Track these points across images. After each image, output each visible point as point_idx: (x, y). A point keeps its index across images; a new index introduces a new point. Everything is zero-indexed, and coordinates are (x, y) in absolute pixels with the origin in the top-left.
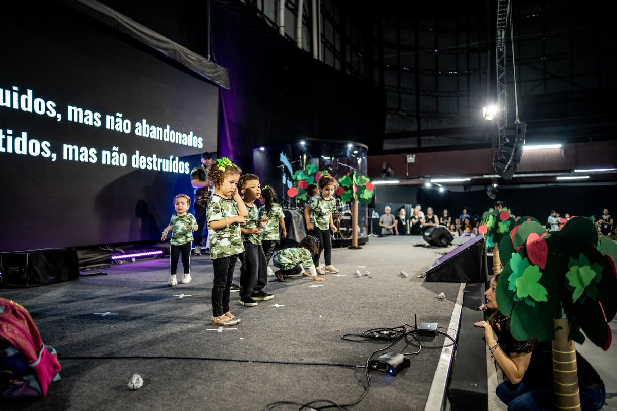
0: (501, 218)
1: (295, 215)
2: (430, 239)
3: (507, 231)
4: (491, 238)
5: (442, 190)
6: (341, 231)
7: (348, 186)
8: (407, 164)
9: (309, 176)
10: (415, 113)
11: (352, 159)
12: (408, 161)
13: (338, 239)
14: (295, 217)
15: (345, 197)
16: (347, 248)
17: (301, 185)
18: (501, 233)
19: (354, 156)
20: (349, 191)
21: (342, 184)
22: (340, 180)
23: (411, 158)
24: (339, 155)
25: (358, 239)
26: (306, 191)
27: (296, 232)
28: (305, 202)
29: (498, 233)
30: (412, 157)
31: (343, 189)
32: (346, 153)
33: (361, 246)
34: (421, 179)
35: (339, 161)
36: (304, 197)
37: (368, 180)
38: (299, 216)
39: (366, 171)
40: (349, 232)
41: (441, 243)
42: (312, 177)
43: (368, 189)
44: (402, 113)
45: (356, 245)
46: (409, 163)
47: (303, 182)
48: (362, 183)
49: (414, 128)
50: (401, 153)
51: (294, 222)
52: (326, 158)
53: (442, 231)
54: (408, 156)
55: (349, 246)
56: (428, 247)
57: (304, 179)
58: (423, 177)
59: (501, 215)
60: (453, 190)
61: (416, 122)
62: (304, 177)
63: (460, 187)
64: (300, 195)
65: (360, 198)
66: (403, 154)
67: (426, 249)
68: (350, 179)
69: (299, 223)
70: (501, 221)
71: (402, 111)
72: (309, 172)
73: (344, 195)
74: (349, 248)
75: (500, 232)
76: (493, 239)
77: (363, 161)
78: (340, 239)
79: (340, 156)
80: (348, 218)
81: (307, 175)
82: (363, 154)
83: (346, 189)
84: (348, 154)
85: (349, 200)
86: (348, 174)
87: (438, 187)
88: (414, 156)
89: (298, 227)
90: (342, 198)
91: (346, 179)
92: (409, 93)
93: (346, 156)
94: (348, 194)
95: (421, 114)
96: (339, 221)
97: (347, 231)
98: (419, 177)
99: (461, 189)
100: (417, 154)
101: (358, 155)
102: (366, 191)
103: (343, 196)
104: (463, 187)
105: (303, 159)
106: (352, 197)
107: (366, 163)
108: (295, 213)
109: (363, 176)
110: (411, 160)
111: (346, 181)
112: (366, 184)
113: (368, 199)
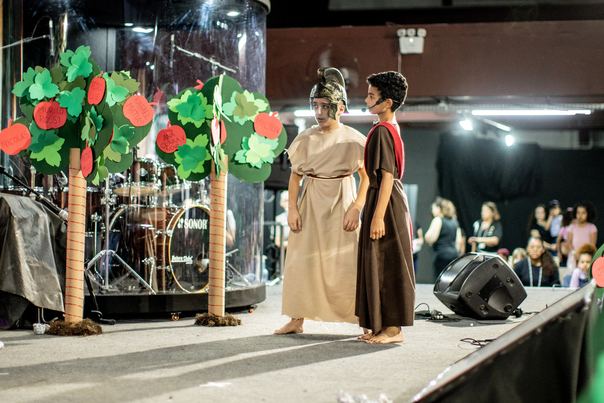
1: (23, 214)
2: (455, 296)
5: (510, 141)
6: (176, 265)
7: (198, 125)
8: (400, 58)
9: (70, 87)
11: (216, 35)
12: (404, 49)
13: (164, 292)
14: (22, 221)
15: (187, 157)
16: (193, 321)
19: (224, 26)
20: (201, 140)
21: (179, 118)
22: (173, 104)
23: (411, 40)
24: (175, 22)
25: (228, 294)
26: (60, 135)
27: (25, 268)
28: (55, 170)
31: (182, 132)
32: (198, 17)
33: (237, 316)
34: (442, 104)
35: (177, 43)
36: (51, 155)
37: (262, 105)
38: (37, 216)
39: (260, 75)
40: (201, 270)
42: (79, 93)
43: (260, 135)
45: (221, 313)
46: (403, 56)
47: (49, 104)
48: (242, 115)
50: (382, 23)
51: (18, 234)
52: (139, 30)
53: (490, 273)
54: (402, 32)
55: (200, 315)
56: (446, 319)
57: (51, 95)
58: (448, 101)
60: (548, 140)
63: (567, 135)
64: (39, 148)
65: (237, 163)
66: (389, 26)
67: (440, 326)
68: (205, 100)
69: (38, 239)
72: (71, 76)
73: (185, 151)
74: (199, 323)
77: (252, 44)
78: (174, 292)
79: (180, 27)
80: (201, 224)
81: (64, 84)
82: (254, 22)
83: (191, 131)
84: (204, 20)
85: (200, 169)
86: (201, 84)
87: (497, 130)
88: (422, 32)
89: (33, 253)
90: (178, 159)
91: (190, 100)
93: (196, 26)
94: (197, 148)
96: (170, 233)
97: (195, 268)
98: (438, 101)
99: (569, 141)
100: (429, 26)
101: (236, 25)
102: (254, 140)
103: (181, 156)
104: (576, 134)
105: (58, 32)
106: (208, 158)
107: (262, 49)
108: (23, 207)
109: (246, 92)
110: (412, 45)
111: (190, 107)
112: (257, 118)
113: (259, 166)
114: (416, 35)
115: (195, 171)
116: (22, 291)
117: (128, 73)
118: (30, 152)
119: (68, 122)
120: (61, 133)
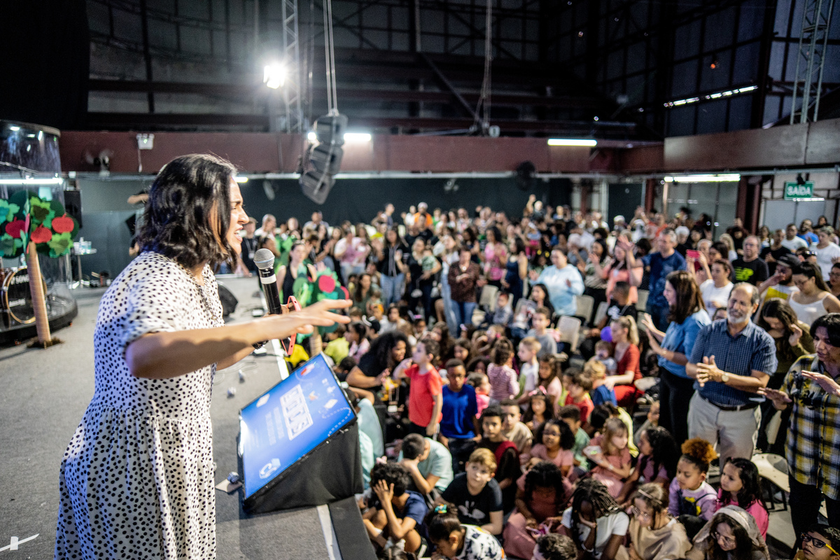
8: (139, 152)
10: (141, 48)
12: (141, 147)
13: (10, 328)
23: (145, 141)
30: (148, 138)
44: (117, 44)
46: (142, 150)
49: (140, 74)
54: (139, 136)
61: (144, 63)
66: (131, 133)
71: (116, 39)
88: (152, 136)
92: (127, 10)
95: (151, 51)
96: (6, 289)
100: (156, 133)
110: (146, 144)
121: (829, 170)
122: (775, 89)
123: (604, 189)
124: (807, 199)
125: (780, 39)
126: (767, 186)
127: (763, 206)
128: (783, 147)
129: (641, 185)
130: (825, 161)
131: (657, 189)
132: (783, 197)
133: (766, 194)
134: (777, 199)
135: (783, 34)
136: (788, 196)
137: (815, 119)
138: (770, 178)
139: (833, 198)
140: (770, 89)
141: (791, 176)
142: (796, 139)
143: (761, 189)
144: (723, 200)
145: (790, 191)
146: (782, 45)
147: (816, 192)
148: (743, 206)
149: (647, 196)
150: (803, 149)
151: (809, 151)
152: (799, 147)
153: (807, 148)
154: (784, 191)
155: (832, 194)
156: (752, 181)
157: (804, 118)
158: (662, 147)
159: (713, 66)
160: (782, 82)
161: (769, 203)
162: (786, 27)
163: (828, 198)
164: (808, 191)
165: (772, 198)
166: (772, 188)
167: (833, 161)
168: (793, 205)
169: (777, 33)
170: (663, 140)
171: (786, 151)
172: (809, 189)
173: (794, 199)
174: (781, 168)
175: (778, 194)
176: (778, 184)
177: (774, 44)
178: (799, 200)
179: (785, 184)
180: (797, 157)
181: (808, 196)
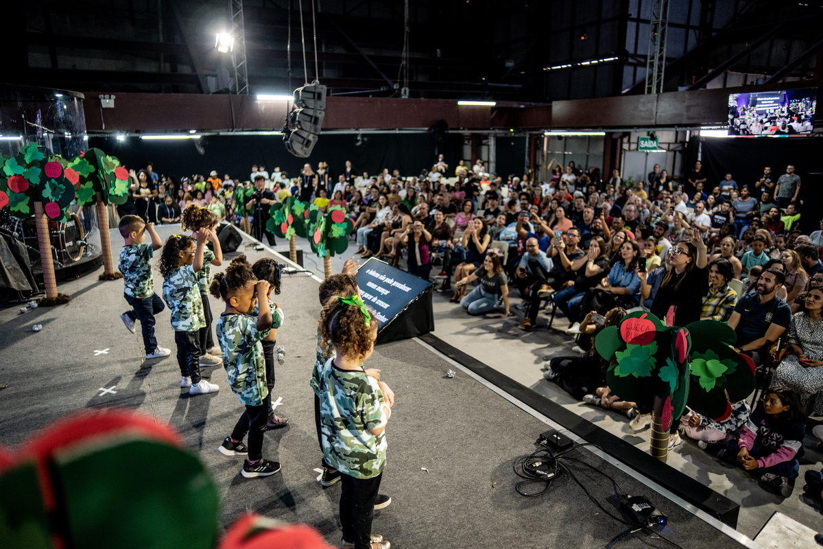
0: (333, 219)
3: (344, 235)
4: (324, 244)
6: (67, 248)
7: (86, 176)
8: (101, 110)
9: (29, 166)
12: (104, 105)
13: (70, 265)
15: (82, 194)
16: (95, 279)
17: (13, 186)
18: (334, 238)
20: (89, 184)
23: (107, 101)
26: (27, 195)
27: (7, 271)
28: (26, 216)
29: (330, 237)
36: (23, 207)
37: (117, 164)
41: (228, 248)
42: (37, 170)
43: (119, 179)
45: (113, 271)
46: (103, 109)
47: (17, 178)
48: (108, 169)
50: (89, 91)
54: (101, 96)
57: (18, 172)
59: (333, 215)
62: (21, 170)
64: (15, 204)
65: (110, 195)
66: (93, 93)
68: (88, 162)
69: (5, 252)
70: (334, 223)
72: (28, 159)
73: (81, 191)
74: (102, 279)
75: (334, 236)
76: (326, 246)
78: (74, 264)
81: (25, 165)
83: (83, 180)
85: (90, 200)
88: (113, 97)
90: (77, 196)
91: (80, 163)
94: (87, 189)
96: (63, 232)
97: (74, 246)
100: (116, 94)
102: (117, 182)
103: (79, 194)
106: (94, 193)
109: (108, 156)
110: (108, 103)
111: (81, 167)
112: (116, 170)
113: (122, 195)
114: (110, 98)
115: (88, 201)
116: (10, 285)
117: (60, 156)
118: (9, 207)
119: (30, 187)
120: (27, 193)
121: (671, 129)
122: (630, 60)
123: (492, 142)
124: (654, 151)
125: (633, 20)
126: (625, 140)
127: (623, 156)
128: (641, 111)
129: (525, 137)
130: (669, 122)
131: (538, 142)
132: (637, 149)
133: (625, 146)
134: (633, 150)
135: (634, 16)
136: (641, 148)
137: (661, 91)
138: (628, 134)
139: (672, 150)
140: (627, 60)
141: (643, 133)
142: (649, 105)
143: (622, 143)
144: (593, 151)
145: (643, 144)
146: (634, 24)
147: (660, 145)
148: (608, 157)
149: (529, 147)
150: (654, 113)
151: (658, 114)
152: (651, 111)
153: (657, 112)
154: (638, 144)
155: (672, 147)
156: (615, 136)
157: (654, 89)
158: (550, 108)
159: (583, 38)
160: (635, 55)
161: (627, 153)
162: (637, 10)
163: (668, 150)
164: (654, 144)
165: (629, 150)
166: (629, 142)
167: (674, 123)
168: (645, 154)
169: (631, 15)
170: (551, 103)
171: (643, 114)
172: (655, 142)
173: (645, 151)
174: (639, 127)
175: (633, 147)
176: (633, 139)
177: (629, 23)
178: (648, 151)
179: (638, 138)
180: (650, 119)
181: (655, 148)
